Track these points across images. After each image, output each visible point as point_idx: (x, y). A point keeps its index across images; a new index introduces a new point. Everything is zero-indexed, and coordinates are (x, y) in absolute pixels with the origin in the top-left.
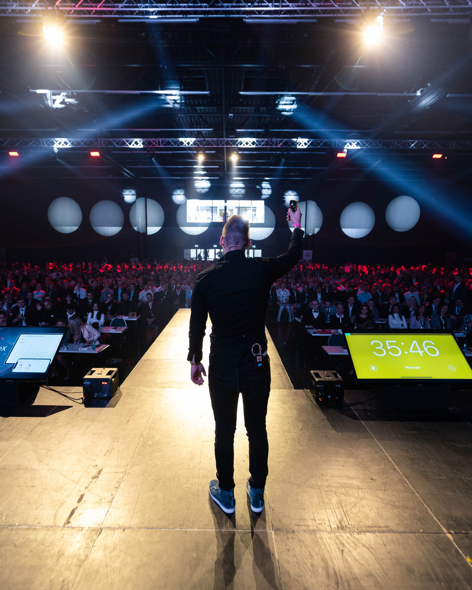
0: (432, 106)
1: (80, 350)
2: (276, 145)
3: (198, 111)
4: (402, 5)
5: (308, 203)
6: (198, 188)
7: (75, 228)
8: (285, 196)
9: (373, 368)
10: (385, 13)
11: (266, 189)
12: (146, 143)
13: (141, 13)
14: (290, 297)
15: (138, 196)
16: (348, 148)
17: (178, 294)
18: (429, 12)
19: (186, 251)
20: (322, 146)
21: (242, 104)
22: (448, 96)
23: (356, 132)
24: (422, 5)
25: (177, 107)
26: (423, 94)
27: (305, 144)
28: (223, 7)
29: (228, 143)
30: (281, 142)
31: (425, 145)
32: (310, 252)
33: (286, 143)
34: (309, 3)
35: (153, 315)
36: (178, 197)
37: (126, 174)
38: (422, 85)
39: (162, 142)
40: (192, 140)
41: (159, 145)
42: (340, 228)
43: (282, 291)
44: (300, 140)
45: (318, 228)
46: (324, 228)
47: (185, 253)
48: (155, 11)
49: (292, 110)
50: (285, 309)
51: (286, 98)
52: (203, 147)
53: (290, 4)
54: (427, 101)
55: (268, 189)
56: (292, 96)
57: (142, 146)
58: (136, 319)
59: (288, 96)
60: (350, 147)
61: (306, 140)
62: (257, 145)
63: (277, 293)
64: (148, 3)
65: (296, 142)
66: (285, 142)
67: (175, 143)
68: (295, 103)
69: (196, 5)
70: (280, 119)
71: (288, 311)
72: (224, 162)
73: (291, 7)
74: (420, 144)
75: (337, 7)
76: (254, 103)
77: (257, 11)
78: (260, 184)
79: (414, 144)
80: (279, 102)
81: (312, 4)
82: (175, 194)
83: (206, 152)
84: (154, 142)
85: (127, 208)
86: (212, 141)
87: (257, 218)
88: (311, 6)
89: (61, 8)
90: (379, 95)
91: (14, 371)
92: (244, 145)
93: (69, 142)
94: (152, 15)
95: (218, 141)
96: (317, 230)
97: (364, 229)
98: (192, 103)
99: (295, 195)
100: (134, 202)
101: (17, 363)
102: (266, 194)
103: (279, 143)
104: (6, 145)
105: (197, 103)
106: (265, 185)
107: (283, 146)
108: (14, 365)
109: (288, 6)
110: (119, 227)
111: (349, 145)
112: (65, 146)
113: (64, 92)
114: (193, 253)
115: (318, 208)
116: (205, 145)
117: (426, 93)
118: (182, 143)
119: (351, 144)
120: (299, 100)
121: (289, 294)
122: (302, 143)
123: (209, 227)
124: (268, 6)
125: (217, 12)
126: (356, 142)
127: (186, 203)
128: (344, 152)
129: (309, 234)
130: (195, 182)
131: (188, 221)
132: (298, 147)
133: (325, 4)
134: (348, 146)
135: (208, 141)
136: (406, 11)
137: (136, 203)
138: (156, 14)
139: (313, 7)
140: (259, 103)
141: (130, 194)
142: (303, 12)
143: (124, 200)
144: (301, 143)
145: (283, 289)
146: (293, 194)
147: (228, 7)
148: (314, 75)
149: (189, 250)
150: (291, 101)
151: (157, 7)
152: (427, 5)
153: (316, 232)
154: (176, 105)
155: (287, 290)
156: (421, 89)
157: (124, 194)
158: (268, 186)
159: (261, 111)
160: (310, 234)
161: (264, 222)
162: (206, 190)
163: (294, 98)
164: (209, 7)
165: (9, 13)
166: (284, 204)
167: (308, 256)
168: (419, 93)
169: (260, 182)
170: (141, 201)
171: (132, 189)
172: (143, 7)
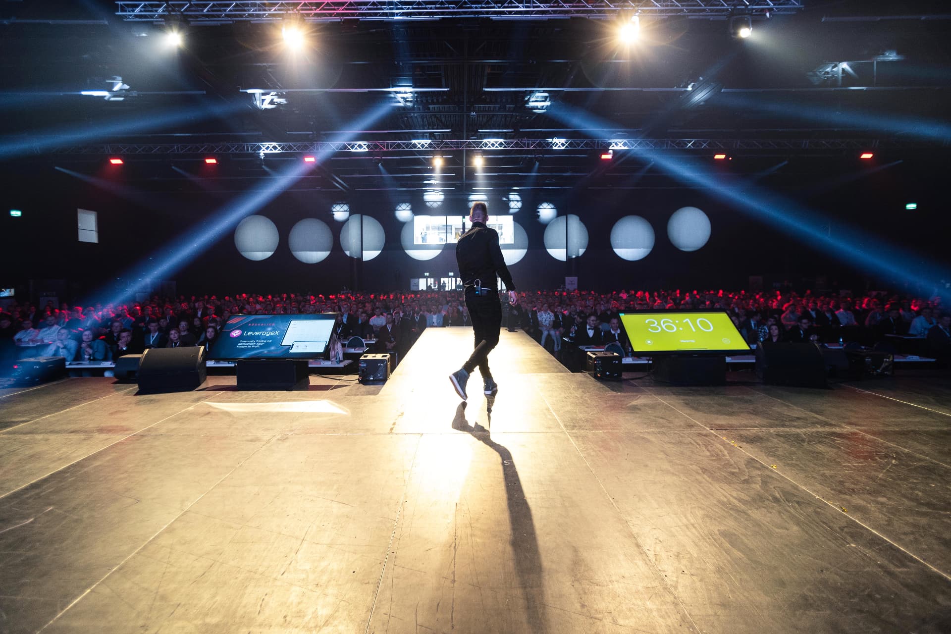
0: (706, 101)
1: (322, 364)
2: (528, 147)
3: (431, 109)
4: (656, 6)
5: (568, 218)
6: (428, 202)
7: (269, 254)
8: (539, 210)
9: (649, 342)
10: (640, 13)
11: (515, 202)
12: (372, 146)
13: (386, 14)
14: (554, 322)
15: (352, 212)
16: (613, 148)
17: (417, 320)
18: (685, 13)
19: (413, 281)
20: (582, 147)
21: (484, 102)
22: (723, 91)
23: (622, 132)
24: (677, 6)
25: (409, 106)
26: (695, 89)
27: (563, 145)
28: (471, 8)
29: (469, 145)
30: (534, 143)
31: (705, 145)
32: (575, 279)
33: (539, 144)
34: (561, 3)
35: (392, 339)
36: (403, 213)
37: (337, 185)
38: (693, 78)
39: (390, 145)
40: (426, 142)
41: (388, 148)
42: (610, 248)
43: (545, 313)
44: (556, 140)
45: (584, 248)
46: (590, 248)
47: (412, 284)
48: (399, 13)
49: (544, 107)
50: (549, 335)
51: (537, 94)
52: (441, 150)
53: (542, 5)
54: (700, 97)
55: (518, 201)
56: (544, 92)
57: (367, 150)
58: (374, 342)
59: (539, 92)
60: (616, 148)
61: (563, 141)
62: (505, 147)
63: (539, 317)
64: (393, 5)
65: (551, 143)
66: (539, 142)
67: (407, 146)
68: (548, 99)
69: (443, 6)
70: (530, 117)
71: (553, 337)
72: (463, 168)
73: (542, 8)
74: (698, 144)
75: (590, 7)
76: (499, 100)
77: (507, 11)
78: (507, 196)
79: (691, 144)
80: (529, 99)
81: (564, 5)
82: (399, 209)
83: (444, 157)
84: (381, 145)
85: (337, 228)
86: (451, 143)
87: (504, 239)
88: (562, 6)
89: (301, 12)
90: (644, 90)
91: (291, 351)
92: (489, 147)
93: (279, 146)
94: (397, 16)
95: (458, 144)
96: (581, 251)
97: (642, 249)
98: (425, 101)
99: (552, 208)
100: (347, 220)
101: (293, 345)
102: (514, 207)
103: (531, 144)
104: (202, 151)
105: (430, 101)
106: (514, 196)
107: (536, 147)
108: (291, 347)
109: (539, 7)
110: (326, 251)
111: (615, 146)
112: (274, 151)
113: (274, 91)
114: (422, 284)
115: (582, 224)
116: (442, 147)
117: (698, 88)
118: (415, 146)
119: (616, 144)
120: (553, 96)
121: (552, 318)
122: (559, 143)
123: (443, 250)
124: (518, 7)
125: (465, 13)
126: (622, 141)
127: (413, 220)
128: (610, 154)
129: (571, 256)
130: (425, 194)
131: (415, 243)
132: (554, 148)
133: (578, 4)
134: (613, 146)
135: (446, 143)
136: (662, 11)
137: (349, 220)
138: (400, 16)
139: (565, 7)
140: (504, 100)
141: (342, 210)
142: (555, 12)
143: (333, 217)
144: (557, 144)
145: (546, 311)
146: (549, 207)
147: (476, 8)
148: (568, 70)
149: (417, 280)
150: (543, 97)
151: (402, 9)
152: (683, 6)
153: (580, 254)
154: (408, 104)
155: (550, 313)
156: (692, 84)
157: (334, 210)
158: (518, 198)
159: (507, 109)
160: (574, 257)
161: (513, 243)
162: (439, 203)
163: (546, 94)
164: (457, 9)
165: (246, 17)
166: (538, 219)
167: (572, 284)
168: (690, 88)
169: (506, 193)
170: (355, 219)
171: (344, 204)
172: (388, 9)
